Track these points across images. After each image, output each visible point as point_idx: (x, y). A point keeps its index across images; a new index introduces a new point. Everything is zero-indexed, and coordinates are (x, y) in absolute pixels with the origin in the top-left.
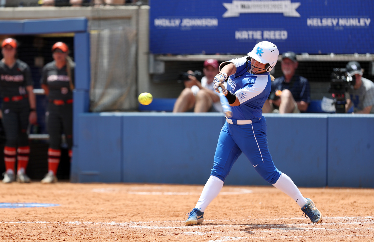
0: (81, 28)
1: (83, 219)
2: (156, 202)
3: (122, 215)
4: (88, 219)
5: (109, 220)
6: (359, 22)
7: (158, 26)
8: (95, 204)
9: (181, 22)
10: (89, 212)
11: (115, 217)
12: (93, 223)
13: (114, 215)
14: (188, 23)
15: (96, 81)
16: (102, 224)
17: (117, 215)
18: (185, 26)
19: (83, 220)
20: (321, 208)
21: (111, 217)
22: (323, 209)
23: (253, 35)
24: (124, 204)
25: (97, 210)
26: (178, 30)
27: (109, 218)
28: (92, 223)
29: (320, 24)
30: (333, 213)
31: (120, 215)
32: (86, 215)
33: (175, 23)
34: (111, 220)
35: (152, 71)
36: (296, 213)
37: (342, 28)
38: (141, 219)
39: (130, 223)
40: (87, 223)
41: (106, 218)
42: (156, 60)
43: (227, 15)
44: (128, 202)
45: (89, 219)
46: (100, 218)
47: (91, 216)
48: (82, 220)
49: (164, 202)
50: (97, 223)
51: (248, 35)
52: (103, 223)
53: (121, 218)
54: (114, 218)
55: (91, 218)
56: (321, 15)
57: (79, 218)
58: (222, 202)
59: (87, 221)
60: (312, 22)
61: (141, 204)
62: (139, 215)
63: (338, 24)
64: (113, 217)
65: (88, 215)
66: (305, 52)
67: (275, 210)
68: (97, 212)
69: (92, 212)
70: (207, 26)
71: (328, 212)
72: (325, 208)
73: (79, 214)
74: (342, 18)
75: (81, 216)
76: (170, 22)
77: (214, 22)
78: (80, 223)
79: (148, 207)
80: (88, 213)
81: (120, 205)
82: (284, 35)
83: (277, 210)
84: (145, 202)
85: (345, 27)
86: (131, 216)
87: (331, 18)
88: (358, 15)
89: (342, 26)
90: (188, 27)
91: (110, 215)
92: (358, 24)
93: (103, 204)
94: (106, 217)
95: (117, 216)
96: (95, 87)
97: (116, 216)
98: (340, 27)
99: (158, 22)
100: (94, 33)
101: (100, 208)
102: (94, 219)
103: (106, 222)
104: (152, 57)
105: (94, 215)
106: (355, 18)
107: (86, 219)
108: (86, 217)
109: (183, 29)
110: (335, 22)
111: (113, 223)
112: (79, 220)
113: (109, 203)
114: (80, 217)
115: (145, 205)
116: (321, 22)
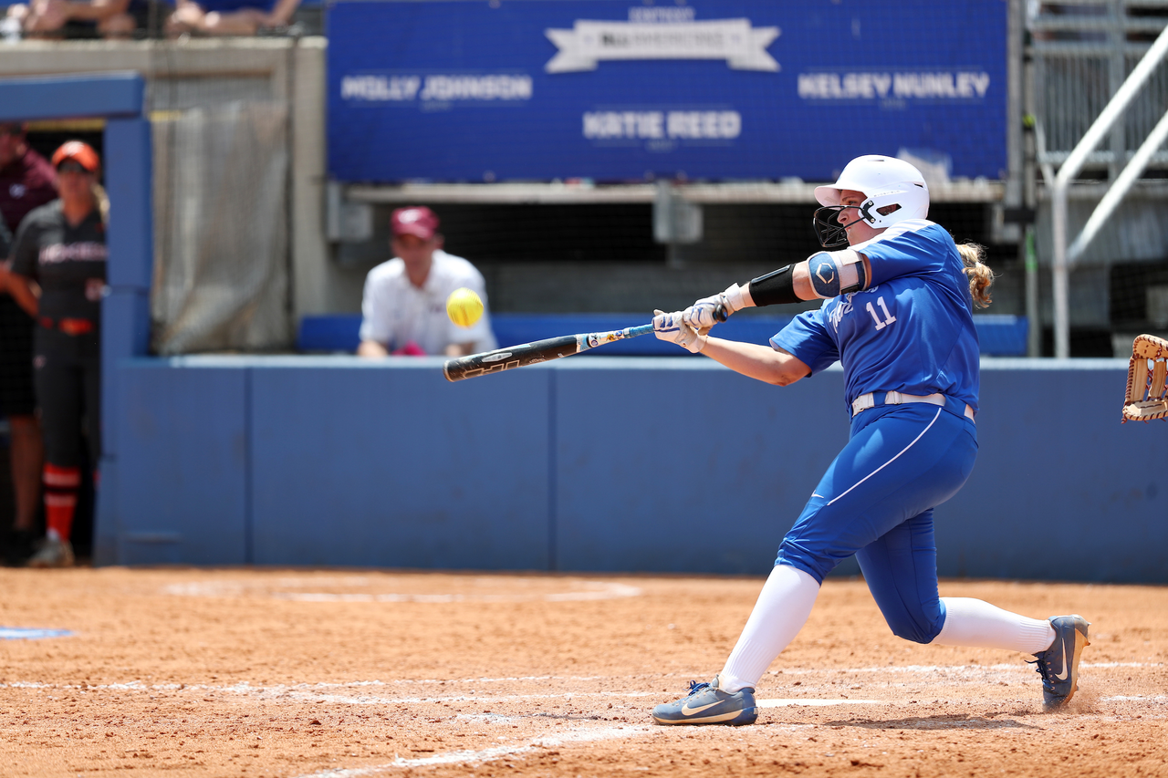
0: (126, 105)
1: (149, 674)
2: (359, 625)
3: (265, 664)
4: (164, 676)
5: (227, 677)
6: (955, 84)
7: (353, 99)
8: (177, 631)
9: (422, 86)
10: (164, 654)
11: (243, 668)
12: (183, 687)
13: (242, 662)
14: (444, 88)
15: (167, 262)
16: (209, 691)
17: (250, 663)
18: (434, 100)
19: (149, 677)
20: (856, 640)
21: (232, 670)
22: (863, 644)
23: (636, 126)
24: (264, 630)
25: (187, 649)
26: (411, 110)
27: (229, 672)
28: (179, 686)
29: (836, 91)
30: (894, 654)
31: (257, 664)
32: (158, 662)
33: (402, 88)
34: (235, 678)
35: (334, 232)
36: (782, 655)
37: (900, 104)
38: (321, 675)
39: (294, 688)
40: (165, 687)
41: (217, 672)
42: (345, 200)
43: (558, 64)
44: (276, 625)
45: (169, 674)
46: (199, 671)
47: (172, 666)
48: (147, 680)
49: (382, 625)
50: (194, 688)
51: (624, 126)
52: (213, 687)
53: (265, 674)
54: (241, 671)
55: (175, 671)
56: (841, 65)
57: (138, 671)
58: (557, 623)
59: (164, 682)
60: (815, 86)
61: (317, 631)
62: (315, 662)
63: (891, 91)
64: (237, 669)
65: (161, 662)
66: (790, 173)
67: (718, 648)
68: (189, 655)
69: (174, 654)
70: (498, 100)
71: (878, 651)
72: (868, 640)
73: (135, 660)
74: (902, 73)
75: (143, 665)
76: (389, 87)
77: (521, 87)
78: (143, 687)
79: (337, 639)
80: (162, 659)
81: (253, 632)
82: (730, 124)
83: (723, 648)
84: (326, 625)
85: (912, 101)
86: (291, 664)
87: (871, 71)
88: (950, 63)
89: (905, 98)
90: (442, 101)
91: (228, 665)
92: (950, 90)
93: (203, 629)
94: (217, 669)
95: (252, 667)
96: (164, 283)
97: (247, 666)
98: (896, 99)
99: (354, 87)
100: (159, 118)
101: (195, 642)
102: (184, 674)
103: (221, 684)
104: (334, 191)
105: (181, 663)
106: (943, 72)
107: (158, 676)
108: (157, 670)
109: (428, 107)
110: (882, 84)
111: (242, 688)
112: (138, 679)
113: (222, 627)
114: (139, 668)
115: (328, 633)
116: (842, 85)
